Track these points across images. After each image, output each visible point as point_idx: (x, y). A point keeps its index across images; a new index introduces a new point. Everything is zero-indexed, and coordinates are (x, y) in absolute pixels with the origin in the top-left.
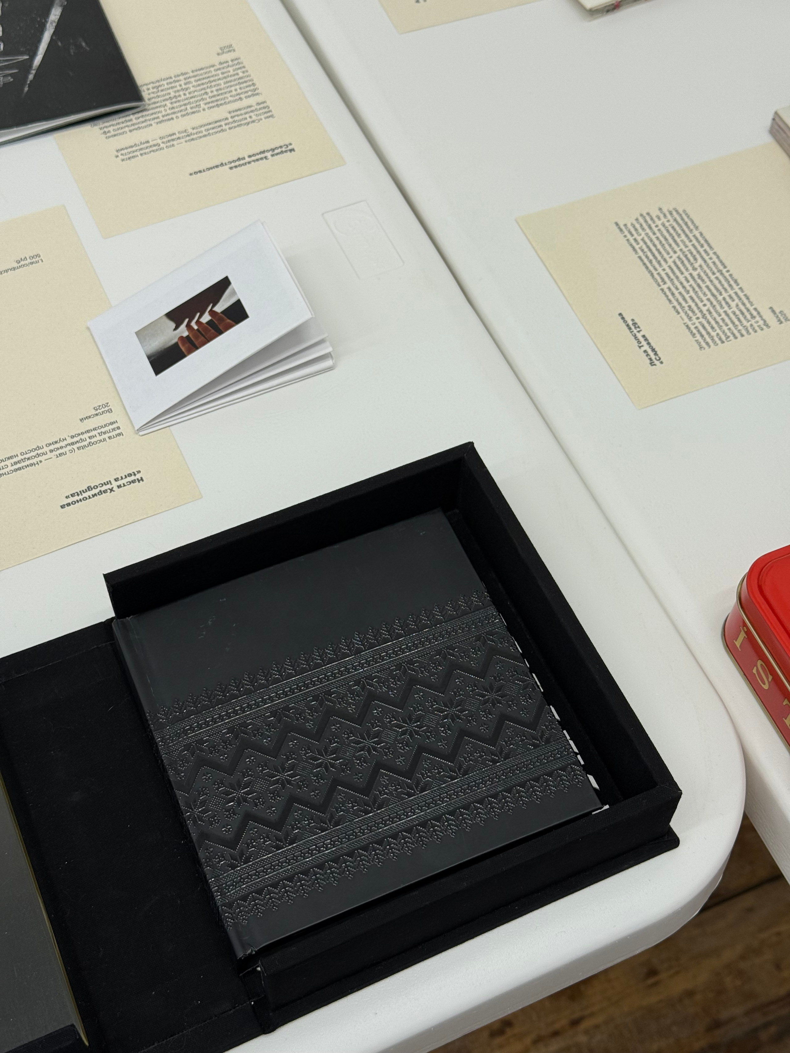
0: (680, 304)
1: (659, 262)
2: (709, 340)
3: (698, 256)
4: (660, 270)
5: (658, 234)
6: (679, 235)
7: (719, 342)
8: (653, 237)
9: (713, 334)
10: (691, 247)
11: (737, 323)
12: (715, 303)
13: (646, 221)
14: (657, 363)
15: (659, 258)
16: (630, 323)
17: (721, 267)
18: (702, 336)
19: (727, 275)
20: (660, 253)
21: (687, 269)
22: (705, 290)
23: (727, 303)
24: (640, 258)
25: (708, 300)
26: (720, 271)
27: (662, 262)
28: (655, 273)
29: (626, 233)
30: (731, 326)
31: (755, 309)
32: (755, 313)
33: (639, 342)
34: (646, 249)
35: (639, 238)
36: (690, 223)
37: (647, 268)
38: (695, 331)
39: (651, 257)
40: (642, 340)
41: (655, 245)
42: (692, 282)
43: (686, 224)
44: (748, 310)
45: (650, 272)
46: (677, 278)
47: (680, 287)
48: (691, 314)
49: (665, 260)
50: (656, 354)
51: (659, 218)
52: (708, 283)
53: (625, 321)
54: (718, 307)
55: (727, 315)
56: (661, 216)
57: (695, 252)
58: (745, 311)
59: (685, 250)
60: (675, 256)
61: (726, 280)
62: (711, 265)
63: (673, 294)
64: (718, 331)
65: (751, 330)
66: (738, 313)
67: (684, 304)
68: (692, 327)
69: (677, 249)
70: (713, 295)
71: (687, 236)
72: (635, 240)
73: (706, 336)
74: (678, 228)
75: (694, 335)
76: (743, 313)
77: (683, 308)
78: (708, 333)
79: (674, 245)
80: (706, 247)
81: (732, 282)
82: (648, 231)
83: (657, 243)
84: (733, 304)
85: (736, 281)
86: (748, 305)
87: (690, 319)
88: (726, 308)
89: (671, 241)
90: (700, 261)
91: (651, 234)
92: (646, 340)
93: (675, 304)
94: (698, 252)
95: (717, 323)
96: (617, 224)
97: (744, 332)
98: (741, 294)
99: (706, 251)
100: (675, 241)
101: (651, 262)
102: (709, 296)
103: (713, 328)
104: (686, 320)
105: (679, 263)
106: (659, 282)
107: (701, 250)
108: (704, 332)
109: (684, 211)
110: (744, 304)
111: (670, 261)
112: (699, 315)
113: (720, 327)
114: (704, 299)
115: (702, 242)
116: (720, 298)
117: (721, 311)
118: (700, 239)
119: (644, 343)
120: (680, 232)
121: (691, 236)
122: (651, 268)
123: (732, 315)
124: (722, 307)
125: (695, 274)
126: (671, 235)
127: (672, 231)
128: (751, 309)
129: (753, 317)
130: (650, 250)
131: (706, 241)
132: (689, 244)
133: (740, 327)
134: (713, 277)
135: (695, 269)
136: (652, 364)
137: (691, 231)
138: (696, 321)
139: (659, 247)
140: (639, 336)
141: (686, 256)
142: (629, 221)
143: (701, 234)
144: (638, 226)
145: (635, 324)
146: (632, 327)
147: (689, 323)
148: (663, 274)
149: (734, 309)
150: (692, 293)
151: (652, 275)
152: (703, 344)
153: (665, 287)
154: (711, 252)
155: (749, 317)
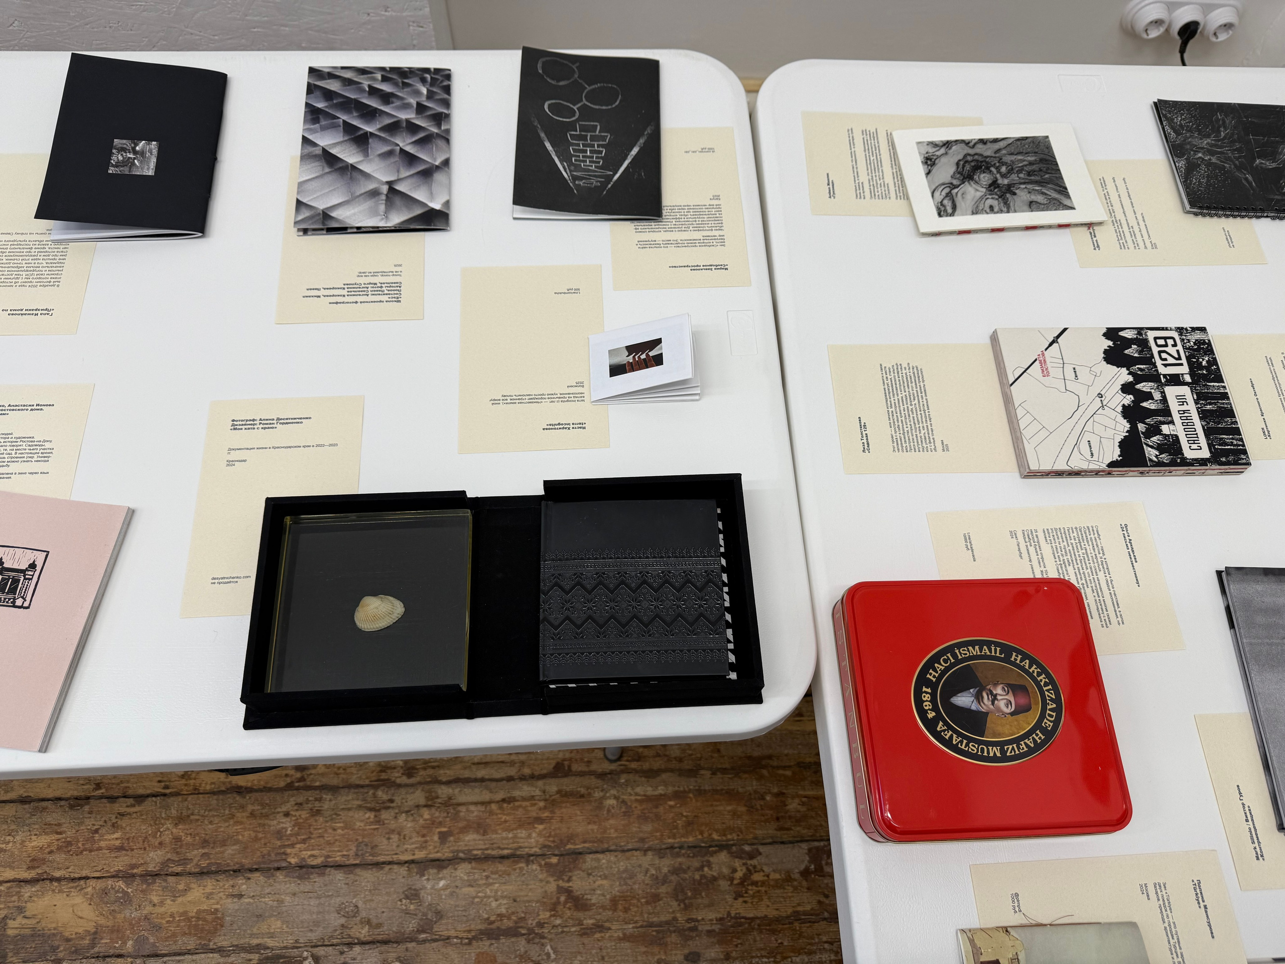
0: (894, 422)
1: (894, 395)
2: (900, 448)
3: (916, 398)
4: (892, 399)
5: (901, 379)
6: (912, 382)
7: (905, 450)
8: (897, 379)
9: (904, 445)
10: (915, 392)
11: (920, 443)
12: (913, 428)
13: (897, 369)
14: (867, 451)
15: (895, 392)
16: (863, 424)
17: (926, 409)
18: (897, 444)
19: (927, 414)
20: (897, 389)
21: (907, 404)
22: (911, 418)
23: (920, 430)
24: (885, 389)
25: (911, 425)
26: (924, 411)
27: (896, 395)
28: (889, 400)
29: (884, 372)
30: (916, 444)
31: (933, 439)
32: (932, 441)
33: (862, 437)
34: (890, 385)
35: (889, 377)
36: (921, 378)
37: (886, 396)
38: (895, 440)
39: (891, 391)
40: (864, 436)
41: (896, 384)
42: (906, 412)
43: (919, 377)
44: (929, 438)
45: (886, 399)
46: (900, 407)
47: (898, 412)
48: (897, 430)
49: (898, 395)
50: (868, 446)
51: (905, 369)
52: (915, 415)
53: (860, 423)
54: (914, 431)
55: (917, 437)
56: (907, 368)
57: (916, 395)
58: (927, 438)
59: (911, 392)
60: (904, 394)
61: (926, 417)
62: (921, 405)
63: (893, 415)
64: (908, 444)
65: (925, 450)
66: (923, 437)
67: (896, 423)
68: (895, 438)
69: (907, 390)
70: (914, 423)
71: (916, 384)
72: (887, 378)
73: (900, 445)
74: (913, 378)
75: (893, 442)
76: (925, 439)
77: (894, 425)
78: (902, 444)
79: (906, 387)
80: (923, 394)
81: (928, 419)
82: (896, 374)
83: (898, 383)
84: (923, 432)
85: (930, 419)
86: (930, 435)
87: (896, 432)
88: (918, 433)
89: (906, 384)
90: (916, 401)
91: (897, 377)
92: (867, 436)
93: (892, 421)
94: (918, 396)
95: (909, 439)
96: (881, 365)
97: (921, 450)
98: (929, 428)
99: (922, 396)
100: (908, 385)
101: (889, 393)
102: (912, 423)
103: (905, 441)
104: (893, 433)
105: (904, 398)
106: (889, 405)
107: (920, 395)
108: (899, 443)
109: (921, 369)
110: (928, 434)
111: (900, 396)
112: (902, 432)
113: (910, 442)
114: (909, 423)
115: (923, 390)
116: (917, 426)
117: (914, 434)
118: (922, 388)
119: (865, 438)
120: (913, 381)
121: (918, 385)
122: (888, 397)
123: (919, 438)
124: (916, 432)
125: (910, 407)
126: (907, 380)
127: (909, 379)
128: (931, 437)
129: (930, 443)
130: (892, 386)
131: (925, 390)
132: (915, 389)
133: (920, 446)
134: (919, 413)
135: (911, 405)
136: (864, 451)
137: (919, 382)
138: (898, 435)
139: (898, 386)
140: (864, 433)
141: (910, 396)
142: (889, 365)
143: (924, 386)
144: (892, 370)
145: (865, 426)
146: (863, 427)
147: (894, 435)
148: (893, 402)
149: (922, 435)
150: (903, 418)
151: (887, 401)
152: (896, 449)
153: (890, 410)
154: (924, 398)
155: (928, 441)
